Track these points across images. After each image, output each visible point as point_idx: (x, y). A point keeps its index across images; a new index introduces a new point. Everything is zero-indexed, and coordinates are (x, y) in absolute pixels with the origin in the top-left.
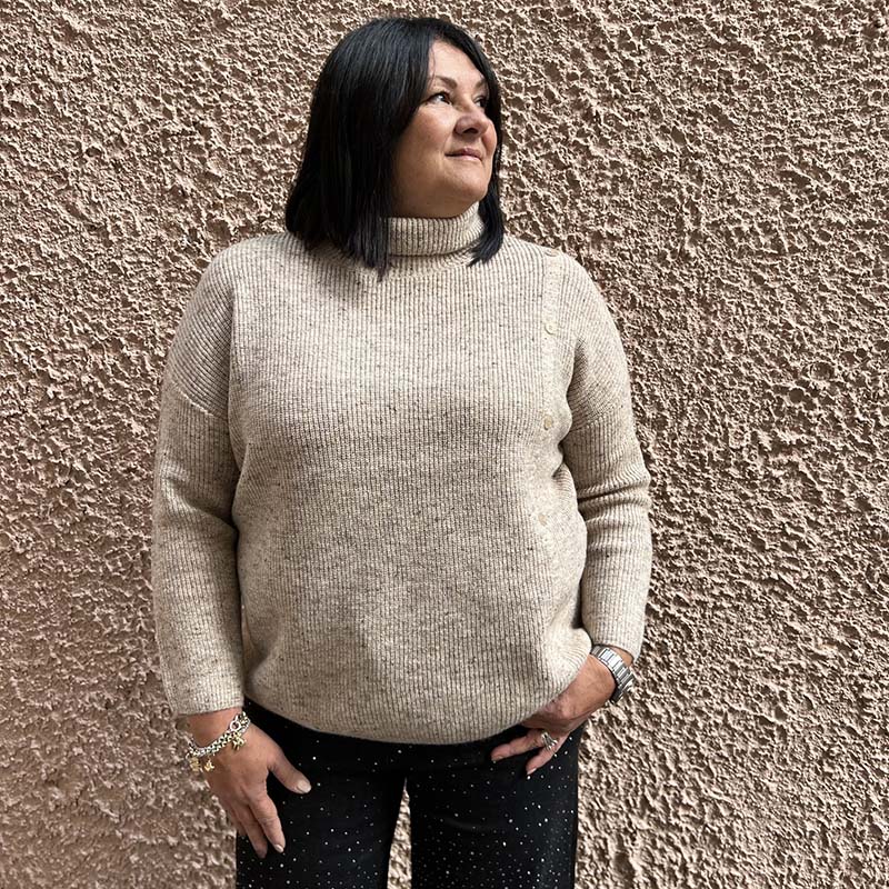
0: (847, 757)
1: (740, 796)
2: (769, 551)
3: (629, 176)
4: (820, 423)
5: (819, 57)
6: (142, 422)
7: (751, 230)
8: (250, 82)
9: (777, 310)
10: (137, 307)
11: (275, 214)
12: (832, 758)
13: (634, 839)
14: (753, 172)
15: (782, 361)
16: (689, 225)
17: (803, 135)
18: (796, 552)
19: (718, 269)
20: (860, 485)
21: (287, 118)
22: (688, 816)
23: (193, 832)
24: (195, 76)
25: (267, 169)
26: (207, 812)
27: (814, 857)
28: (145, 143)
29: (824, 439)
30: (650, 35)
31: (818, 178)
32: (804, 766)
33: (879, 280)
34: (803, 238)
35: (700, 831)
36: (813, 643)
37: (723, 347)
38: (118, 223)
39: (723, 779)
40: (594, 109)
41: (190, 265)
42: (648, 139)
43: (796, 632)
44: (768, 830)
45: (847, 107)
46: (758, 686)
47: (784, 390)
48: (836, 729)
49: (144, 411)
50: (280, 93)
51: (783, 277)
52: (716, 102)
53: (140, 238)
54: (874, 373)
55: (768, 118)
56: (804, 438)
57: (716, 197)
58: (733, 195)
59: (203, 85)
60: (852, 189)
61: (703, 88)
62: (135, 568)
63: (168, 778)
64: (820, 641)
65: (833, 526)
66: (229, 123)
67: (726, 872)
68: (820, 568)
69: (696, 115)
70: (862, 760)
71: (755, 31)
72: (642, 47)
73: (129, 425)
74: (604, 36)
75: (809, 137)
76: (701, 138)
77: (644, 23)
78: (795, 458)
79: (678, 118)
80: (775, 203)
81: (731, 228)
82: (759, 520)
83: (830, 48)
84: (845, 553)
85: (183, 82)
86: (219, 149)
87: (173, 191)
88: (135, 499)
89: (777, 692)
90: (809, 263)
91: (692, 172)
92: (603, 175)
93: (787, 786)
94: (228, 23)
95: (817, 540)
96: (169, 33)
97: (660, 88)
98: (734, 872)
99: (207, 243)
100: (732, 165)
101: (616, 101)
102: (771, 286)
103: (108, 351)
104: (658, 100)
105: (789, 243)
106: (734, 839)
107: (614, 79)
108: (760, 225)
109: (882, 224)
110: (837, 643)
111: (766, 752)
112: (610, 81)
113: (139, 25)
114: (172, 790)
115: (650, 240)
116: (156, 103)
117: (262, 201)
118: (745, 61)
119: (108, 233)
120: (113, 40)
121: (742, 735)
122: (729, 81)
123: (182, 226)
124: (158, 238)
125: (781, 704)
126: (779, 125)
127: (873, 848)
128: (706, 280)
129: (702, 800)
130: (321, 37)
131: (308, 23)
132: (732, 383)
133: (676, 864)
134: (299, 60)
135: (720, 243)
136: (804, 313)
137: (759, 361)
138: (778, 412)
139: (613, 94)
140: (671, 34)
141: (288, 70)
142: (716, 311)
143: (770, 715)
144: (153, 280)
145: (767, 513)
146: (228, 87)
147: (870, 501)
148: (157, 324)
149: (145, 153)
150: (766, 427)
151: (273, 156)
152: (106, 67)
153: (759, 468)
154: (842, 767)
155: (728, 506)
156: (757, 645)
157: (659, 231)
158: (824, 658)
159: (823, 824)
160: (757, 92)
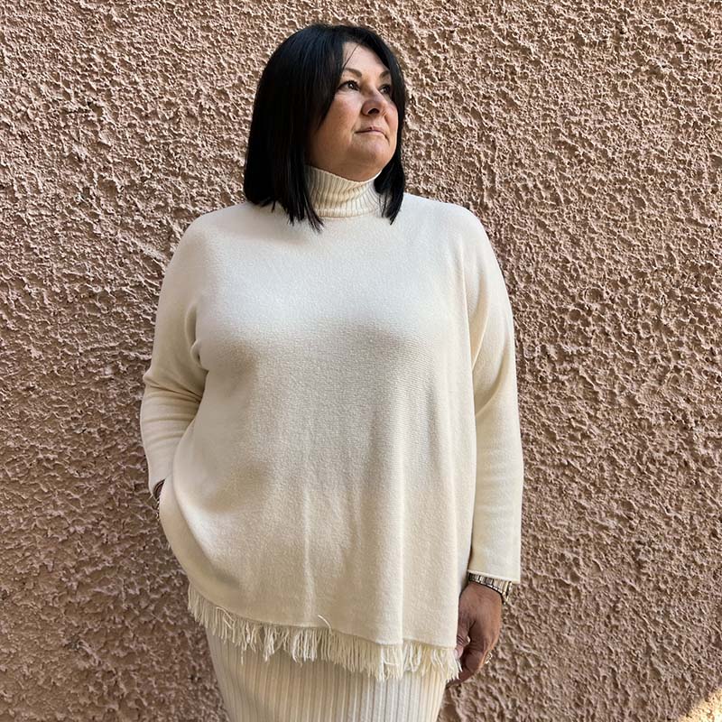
0: (629, 611)
1: (545, 649)
2: (559, 441)
3: (438, 145)
4: (594, 337)
5: (580, 56)
6: (39, 348)
7: (535, 186)
8: (135, 71)
9: (557, 248)
10: (38, 252)
11: (155, 175)
12: (618, 612)
13: (459, 692)
14: (534, 142)
15: (562, 288)
16: (486, 183)
17: (571, 114)
18: (581, 442)
19: (511, 217)
20: (628, 386)
21: (165, 100)
22: (503, 669)
23: (78, 707)
24: (90, 66)
25: (148, 139)
26: (91, 689)
27: (608, 699)
28: (48, 119)
29: (598, 350)
30: (451, 37)
31: (584, 147)
32: (595, 620)
33: (634, 225)
34: (575, 193)
35: (514, 681)
36: (598, 516)
37: (517, 278)
38: (23, 183)
39: (531, 635)
40: (410, 93)
41: (83, 216)
42: (453, 117)
43: (584, 508)
44: (569, 677)
45: (603, 93)
46: (556, 554)
47: (565, 311)
48: (620, 588)
49: (41, 339)
50: (160, 80)
51: (560, 223)
52: (504, 88)
53: (42, 196)
54: (635, 297)
55: (545, 101)
56: (583, 349)
57: (507, 161)
58: (520, 160)
59: (97, 73)
60: (610, 155)
61: (494, 78)
62: (32, 473)
63: (57, 659)
64: (604, 515)
65: (608, 420)
66: (118, 103)
67: (536, 716)
68: (600, 454)
69: (490, 98)
70: (641, 613)
71: (531, 36)
72: (446, 47)
73: (29, 350)
74: (416, 38)
75: (576, 115)
76: (494, 116)
77: (446, 28)
78: (576, 365)
79: (475, 100)
80: (552, 165)
81: (519, 185)
82: (550, 416)
83: (588, 49)
84: (619, 441)
85: (79, 71)
86: (110, 123)
87: (71, 156)
88: (33, 414)
89: (572, 559)
90: (580, 211)
91: (488, 141)
92: (419, 145)
93: (582, 639)
94: (118, 25)
95: (597, 431)
96: (69, 32)
97: (460, 78)
98: (542, 715)
99: (98, 199)
100: (518, 136)
101: (427, 88)
102: (552, 230)
103: (12, 289)
104: (459, 87)
105: (564, 196)
106: (541, 687)
107: (426, 71)
108: (541, 183)
109: (633, 181)
110: (617, 516)
111: (565, 610)
112: (422, 72)
113: (44, 26)
114: (59, 670)
115: (457, 195)
116: (57, 86)
117: (144, 165)
118: (525, 58)
119: (15, 192)
120: (22, 38)
121: (545, 595)
122: (514, 72)
123: (77, 186)
124: (57, 195)
125: (575, 569)
126: (552, 106)
127: (654, 688)
128: (502, 226)
129: (514, 654)
130: (193, 37)
131: (183, 26)
132: (525, 306)
133: (495, 711)
134: (175, 54)
135: (511, 197)
136: (578, 250)
137: (545, 288)
138: (561, 328)
139: (425, 82)
140: (468, 38)
141: (166, 62)
142: (509, 250)
143: (567, 579)
144: (53, 229)
145: (556, 409)
146: (117, 74)
147: (636, 398)
148: (55, 266)
149: (47, 127)
150: (552, 341)
151: (153, 130)
152: (15, 58)
153: (548, 374)
154: (626, 620)
155: (525, 405)
156: (553, 519)
157: (464, 188)
158: (606, 528)
159: (613, 669)
160: (535, 81)
